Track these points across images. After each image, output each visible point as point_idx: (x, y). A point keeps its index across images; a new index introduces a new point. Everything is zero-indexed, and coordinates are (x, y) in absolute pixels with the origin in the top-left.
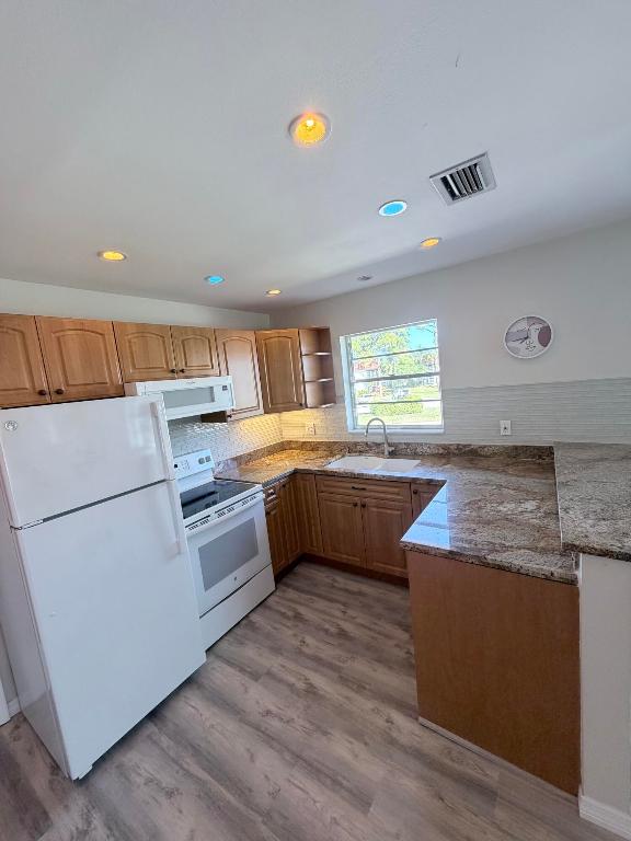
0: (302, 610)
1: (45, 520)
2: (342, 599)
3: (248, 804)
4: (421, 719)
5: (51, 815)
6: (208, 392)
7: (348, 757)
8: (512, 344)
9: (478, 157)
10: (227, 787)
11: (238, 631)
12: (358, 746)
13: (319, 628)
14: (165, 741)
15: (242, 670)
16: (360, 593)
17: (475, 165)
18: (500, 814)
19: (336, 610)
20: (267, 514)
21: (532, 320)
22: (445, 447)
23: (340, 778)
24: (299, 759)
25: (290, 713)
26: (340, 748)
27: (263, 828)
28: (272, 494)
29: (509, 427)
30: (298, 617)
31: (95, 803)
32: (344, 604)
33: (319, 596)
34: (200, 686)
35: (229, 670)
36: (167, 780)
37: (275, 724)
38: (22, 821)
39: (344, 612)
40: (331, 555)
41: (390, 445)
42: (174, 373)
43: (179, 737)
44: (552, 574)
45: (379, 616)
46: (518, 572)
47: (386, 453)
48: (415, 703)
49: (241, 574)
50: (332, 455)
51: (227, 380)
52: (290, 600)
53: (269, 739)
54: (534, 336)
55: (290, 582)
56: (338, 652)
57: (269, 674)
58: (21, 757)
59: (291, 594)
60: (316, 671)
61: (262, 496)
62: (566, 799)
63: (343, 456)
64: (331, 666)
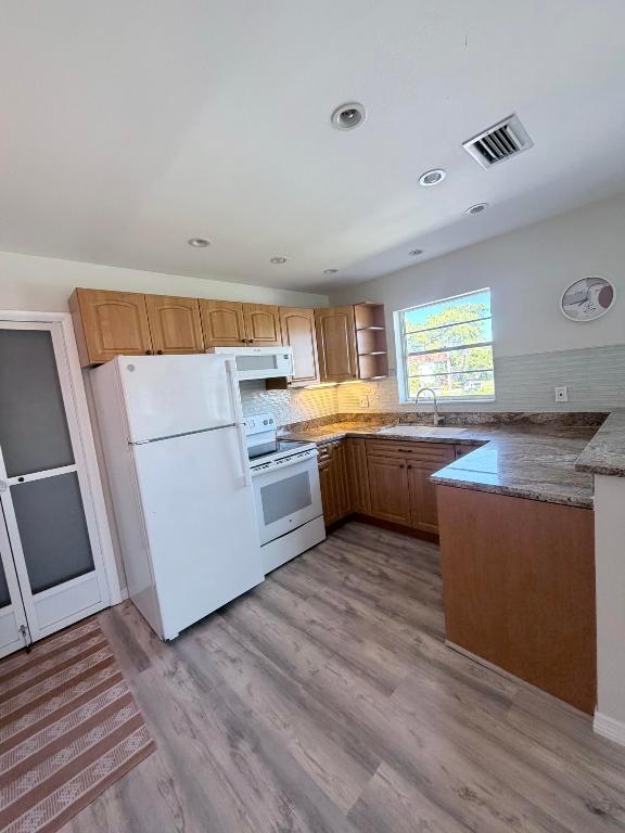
0: (348, 556)
1: (151, 441)
2: (386, 551)
3: (291, 674)
4: (447, 642)
5: (151, 659)
6: (272, 359)
7: (378, 659)
8: (568, 308)
9: (507, 119)
10: (276, 663)
11: (292, 565)
12: (388, 654)
13: (362, 570)
14: (231, 629)
15: (293, 592)
16: (404, 548)
17: (506, 127)
18: (511, 715)
19: (380, 558)
20: (320, 470)
21: (592, 281)
22: (496, 416)
23: (369, 672)
24: (334, 653)
25: (332, 624)
26: (372, 652)
27: (303, 691)
28: (325, 453)
29: (565, 393)
30: (344, 560)
31: (181, 658)
32: (386, 554)
33: (365, 547)
34: (259, 598)
35: (282, 590)
36: (232, 653)
37: (317, 630)
38: (132, 660)
39: (387, 561)
40: (378, 515)
41: (440, 415)
42: (244, 342)
43: (242, 628)
44: (569, 499)
45: (420, 567)
46: (537, 499)
47: (436, 422)
48: (444, 631)
49: (295, 517)
50: (384, 423)
51: (289, 350)
52: (340, 548)
53: (312, 639)
54: (595, 298)
55: (340, 535)
56: (376, 587)
57: (315, 596)
58: (131, 625)
59: (339, 543)
60: (356, 599)
61: (315, 453)
62: (581, 717)
63: (394, 426)
64: (370, 597)
